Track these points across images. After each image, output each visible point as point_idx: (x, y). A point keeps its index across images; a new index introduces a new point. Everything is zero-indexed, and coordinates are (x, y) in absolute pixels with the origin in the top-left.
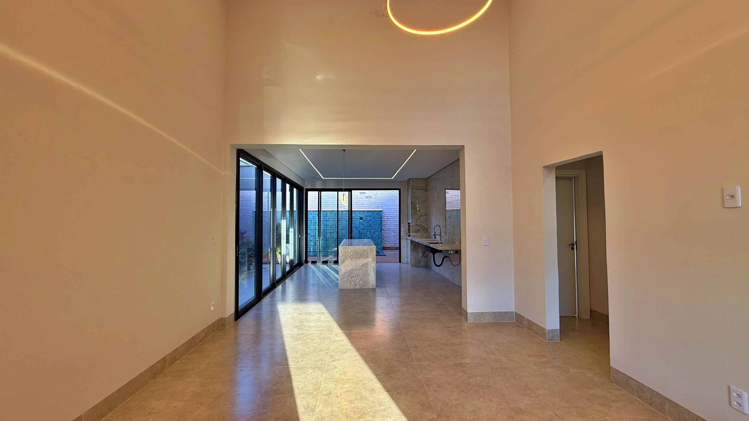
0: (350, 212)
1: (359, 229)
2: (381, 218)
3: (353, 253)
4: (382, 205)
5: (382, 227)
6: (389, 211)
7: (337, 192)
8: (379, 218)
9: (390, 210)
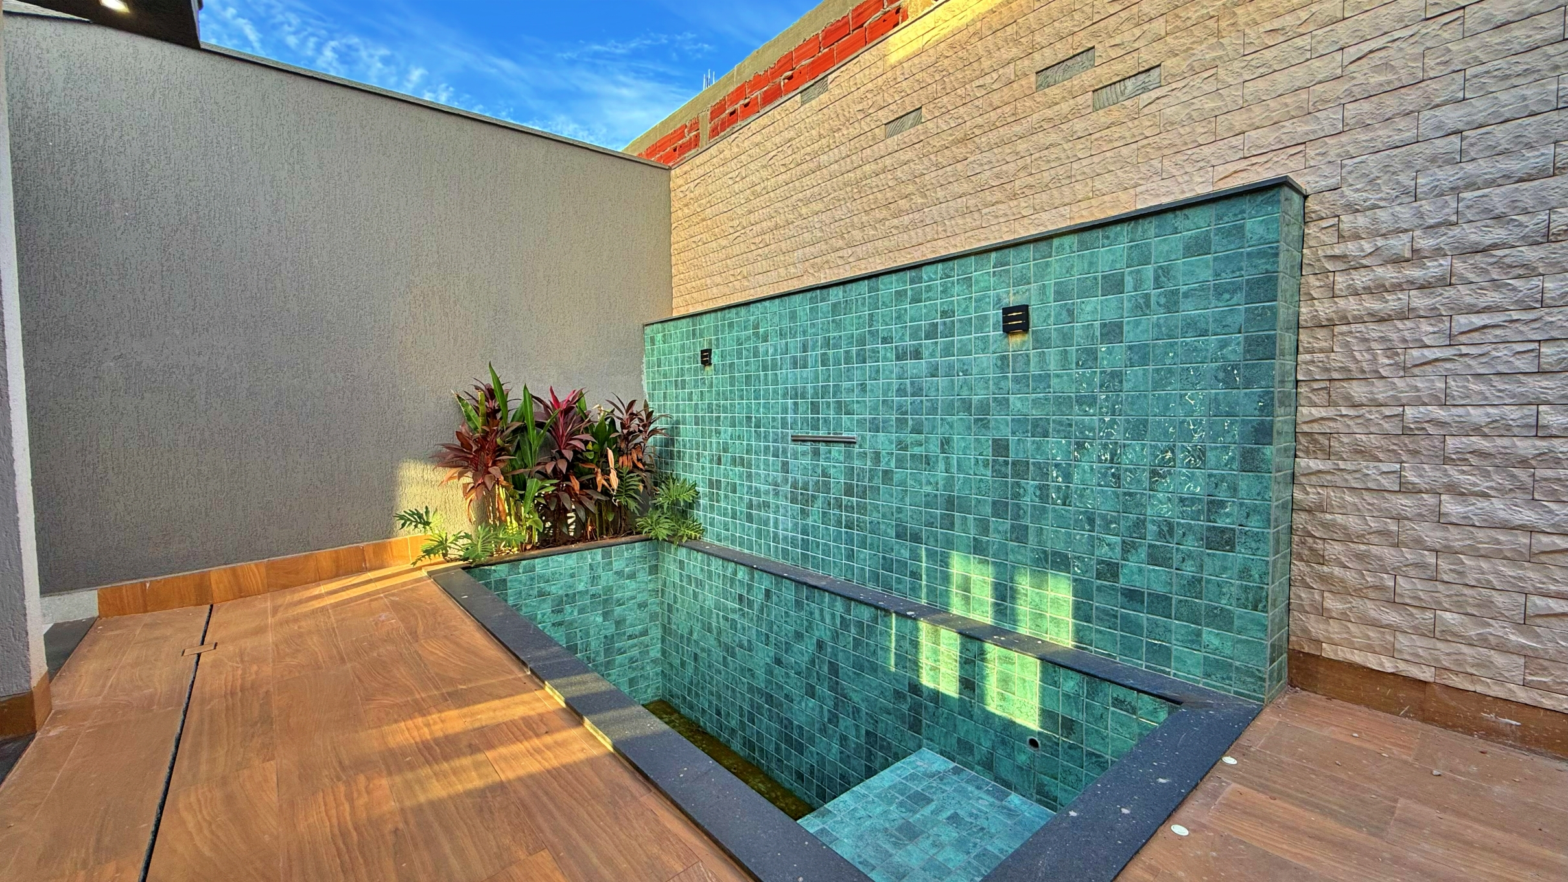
1: (1002, 426)
4: (1302, 128)
8: (1234, 289)
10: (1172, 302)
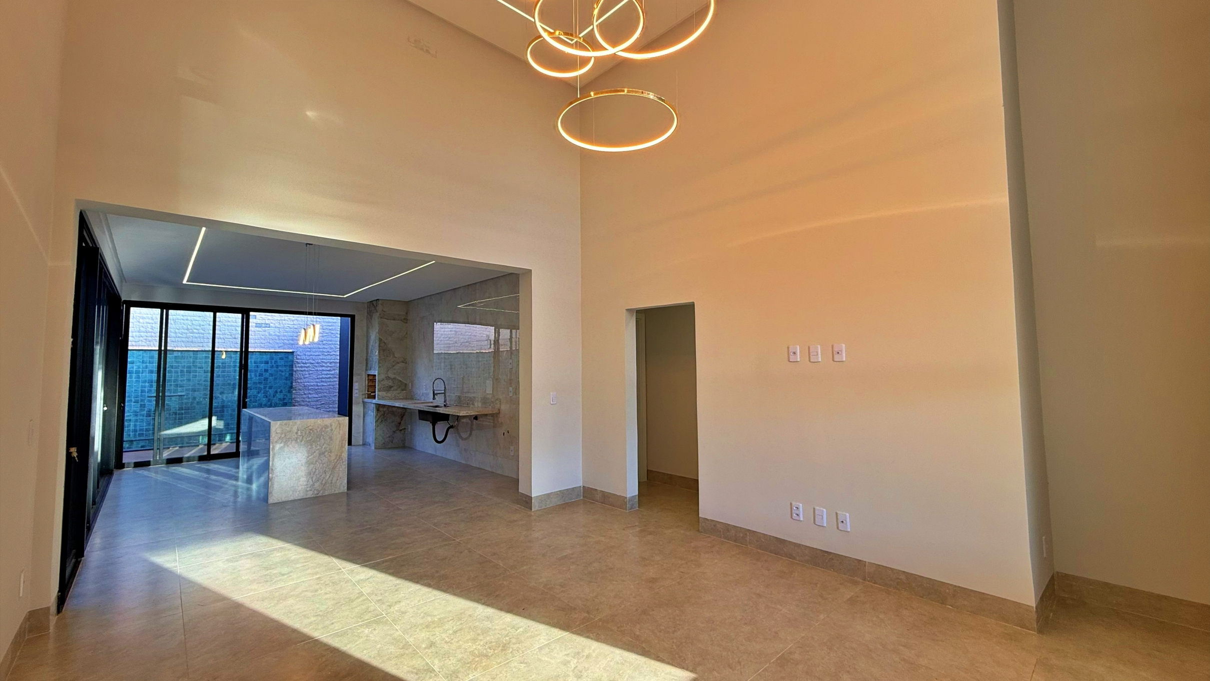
0: (245, 353)
2: (292, 366)
3: (301, 433)
4: (292, 342)
5: (292, 383)
6: (309, 354)
7: (212, 314)
8: (287, 366)
9: (310, 352)
10: (277, 367)
